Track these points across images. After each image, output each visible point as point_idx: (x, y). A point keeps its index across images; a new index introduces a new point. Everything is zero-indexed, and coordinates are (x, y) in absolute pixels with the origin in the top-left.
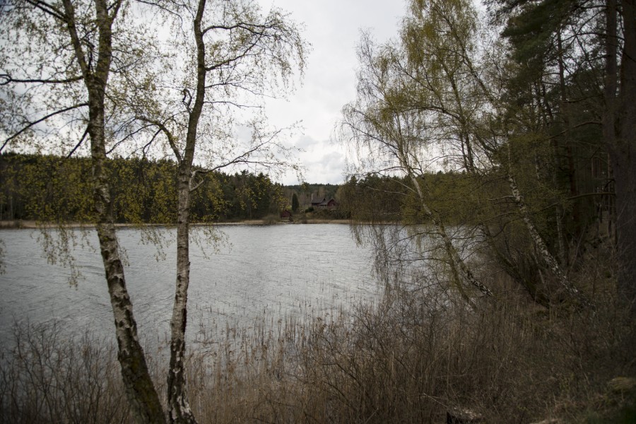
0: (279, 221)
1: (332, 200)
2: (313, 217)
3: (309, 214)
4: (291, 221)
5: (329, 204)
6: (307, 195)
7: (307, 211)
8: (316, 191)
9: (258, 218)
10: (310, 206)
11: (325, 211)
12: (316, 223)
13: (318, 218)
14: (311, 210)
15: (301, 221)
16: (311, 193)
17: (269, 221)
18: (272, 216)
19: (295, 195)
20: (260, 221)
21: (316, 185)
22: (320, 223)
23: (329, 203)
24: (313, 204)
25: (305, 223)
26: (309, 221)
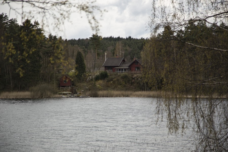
0: (55, 93)
1: (136, 62)
2: (106, 87)
3: (101, 82)
4: (74, 93)
5: (130, 68)
6: (98, 54)
7: (97, 78)
8: (111, 48)
9: (22, 89)
10: (102, 70)
11: (125, 77)
12: (111, 96)
13: (114, 89)
14: (103, 76)
15: (88, 93)
16: (104, 51)
17: (39, 94)
18: (44, 85)
19: (79, 54)
20: (27, 94)
21: (111, 39)
22: (117, 96)
23: (130, 66)
24: (107, 67)
25: (95, 95)
26: (100, 93)
